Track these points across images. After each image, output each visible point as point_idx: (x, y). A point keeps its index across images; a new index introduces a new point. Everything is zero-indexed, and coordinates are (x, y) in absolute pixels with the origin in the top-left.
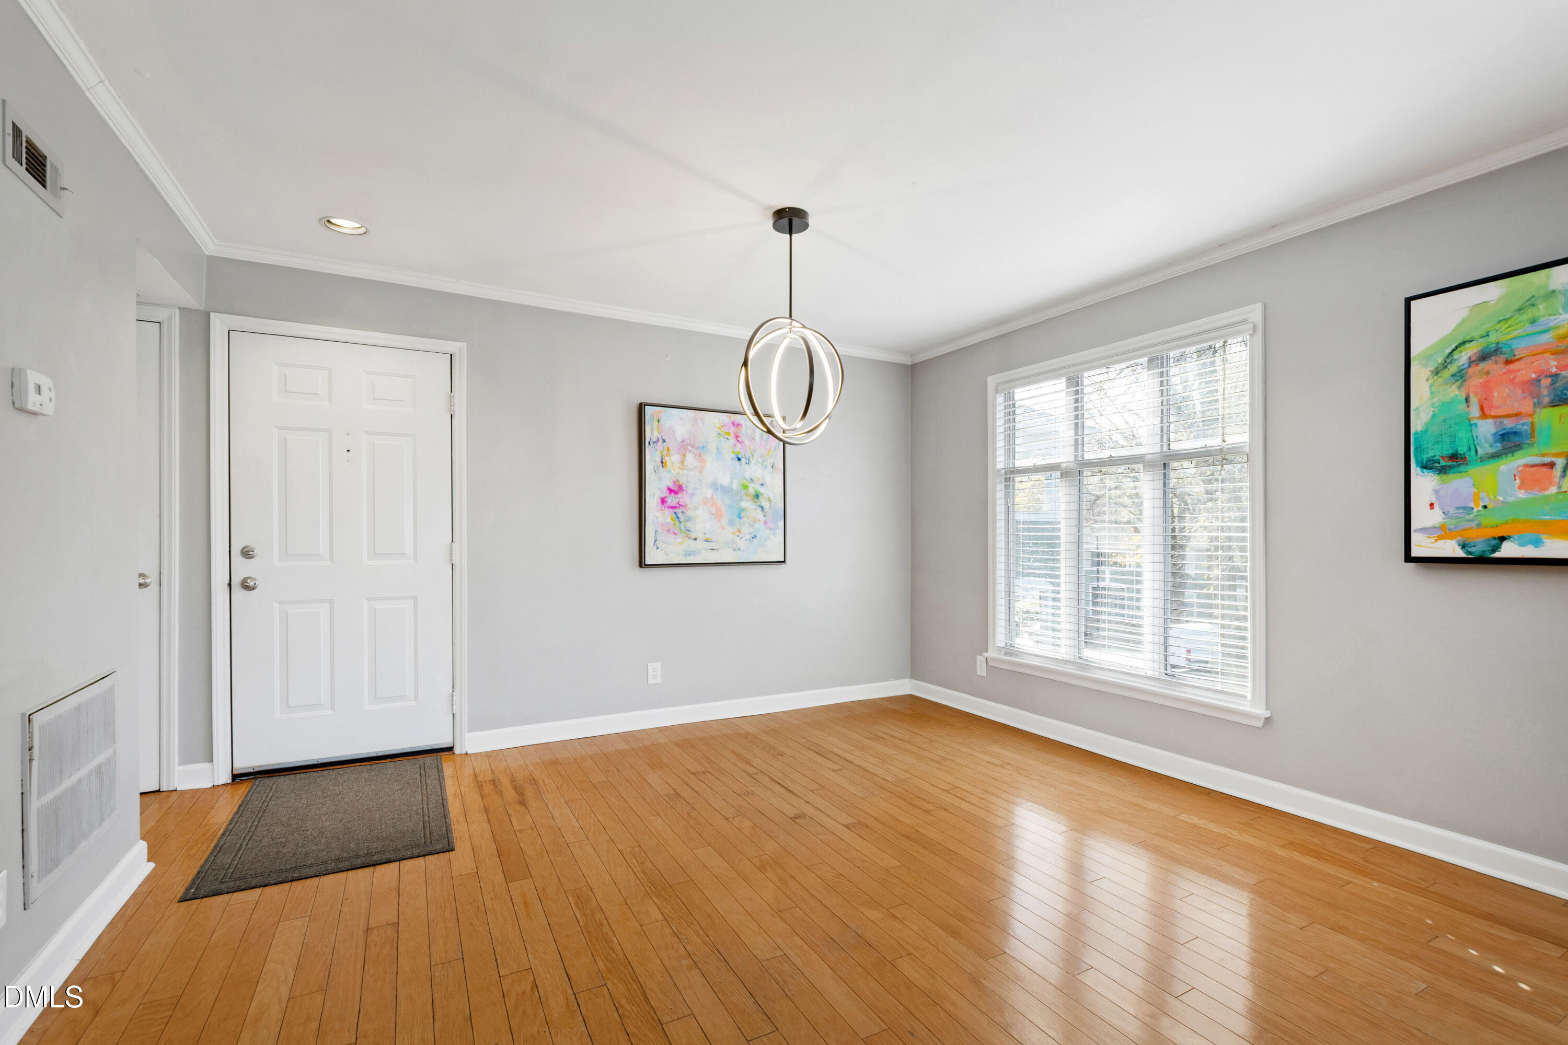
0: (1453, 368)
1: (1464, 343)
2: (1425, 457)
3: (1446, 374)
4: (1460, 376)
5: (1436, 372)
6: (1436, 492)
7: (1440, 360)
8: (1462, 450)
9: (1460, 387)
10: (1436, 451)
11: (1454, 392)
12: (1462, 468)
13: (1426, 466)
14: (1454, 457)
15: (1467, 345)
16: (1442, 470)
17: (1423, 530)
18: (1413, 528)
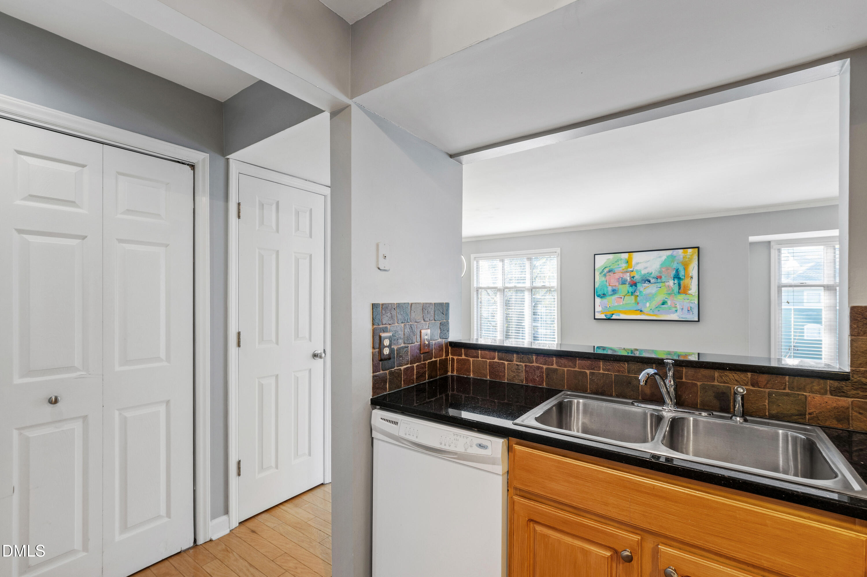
0: (604, 273)
1: (606, 267)
2: (598, 294)
3: (602, 274)
4: (605, 275)
5: (600, 273)
6: (600, 303)
7: (601, 271)
8: (605, 293)
9: (605, 278)
10: (600, 293)
11: (604, 279)
12: (605, 297)
13: (598, 296)
14: (604, 294)
15: (607, 268)
16: (601, 297)
17: (598, 312)
18: (596, 311)
